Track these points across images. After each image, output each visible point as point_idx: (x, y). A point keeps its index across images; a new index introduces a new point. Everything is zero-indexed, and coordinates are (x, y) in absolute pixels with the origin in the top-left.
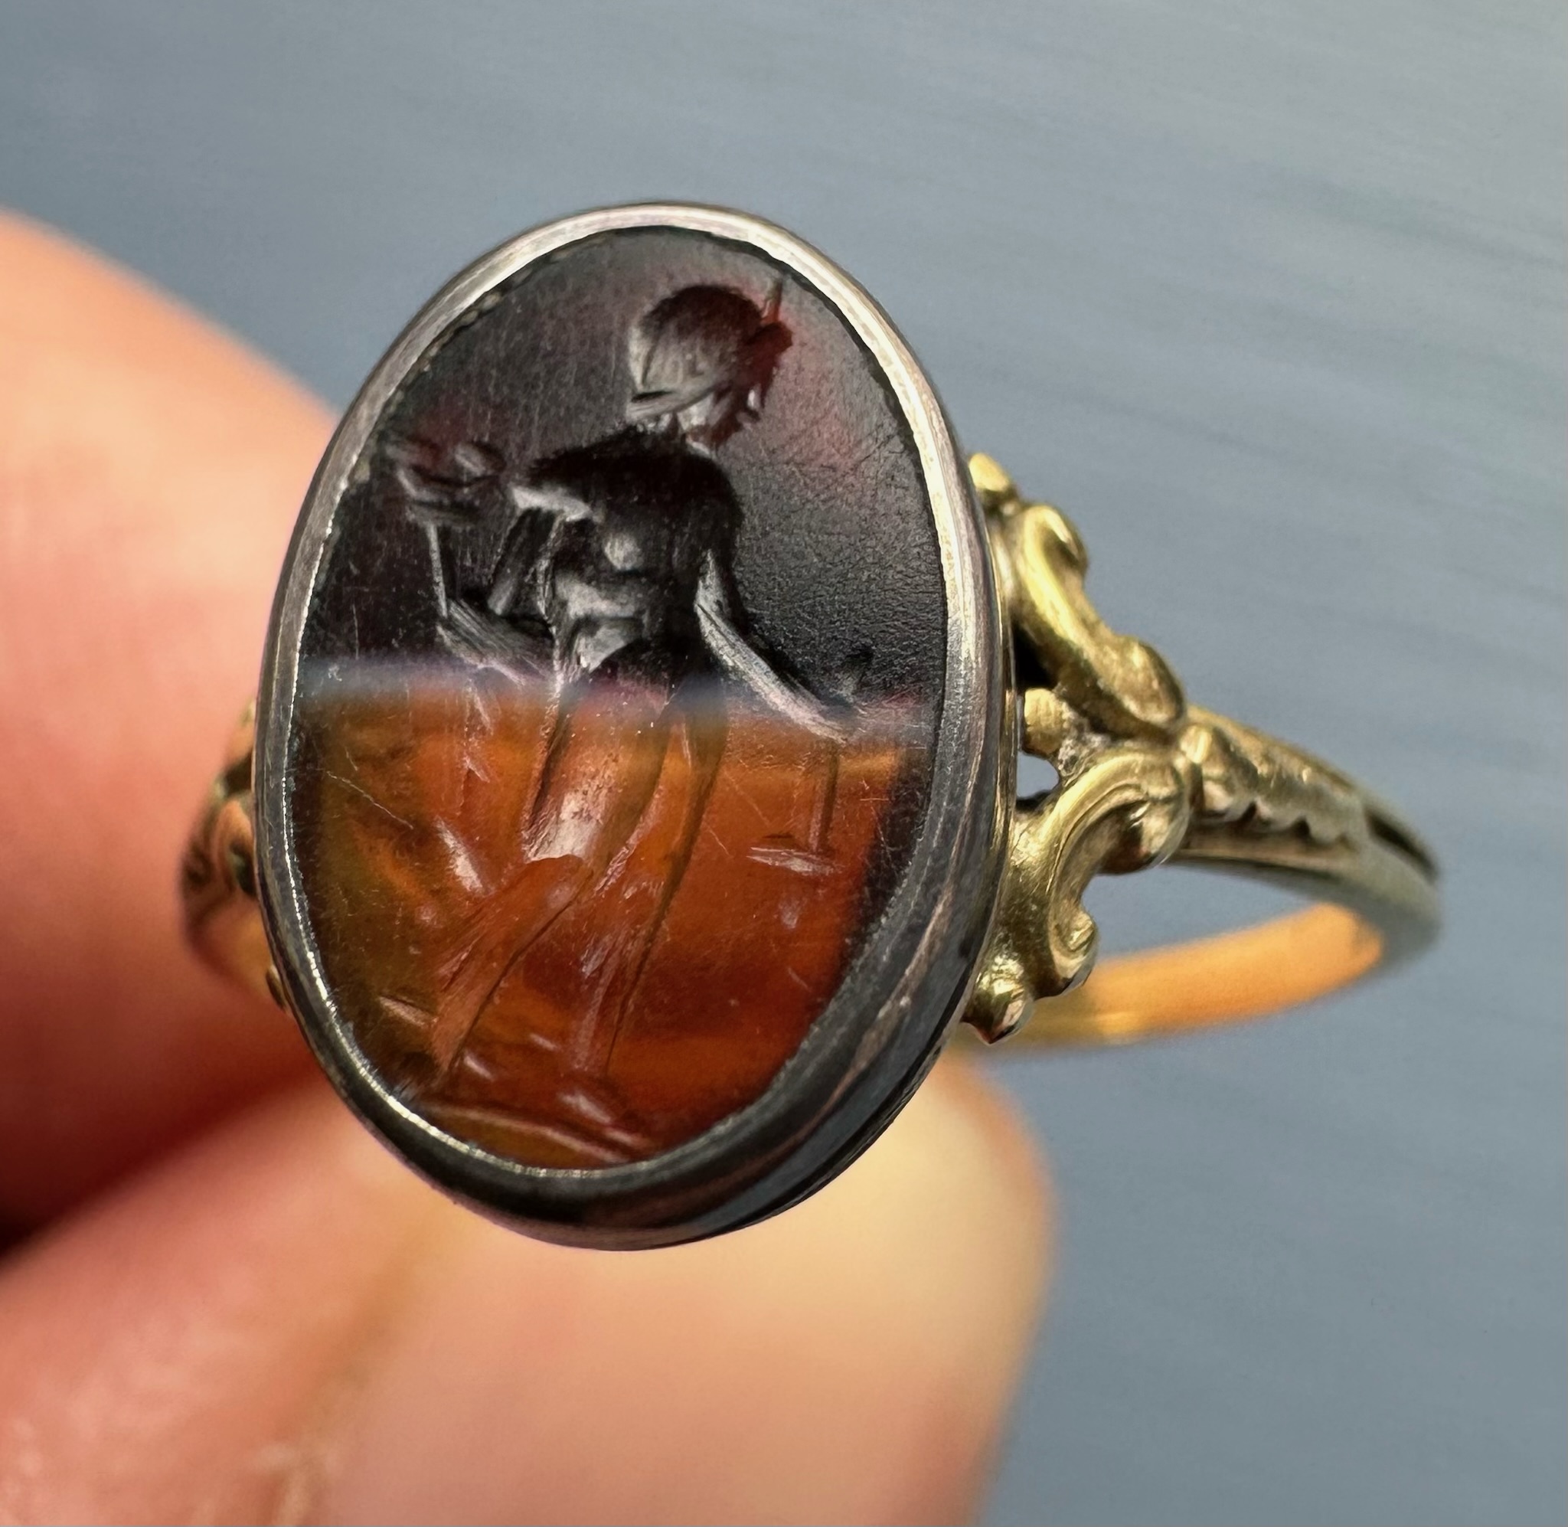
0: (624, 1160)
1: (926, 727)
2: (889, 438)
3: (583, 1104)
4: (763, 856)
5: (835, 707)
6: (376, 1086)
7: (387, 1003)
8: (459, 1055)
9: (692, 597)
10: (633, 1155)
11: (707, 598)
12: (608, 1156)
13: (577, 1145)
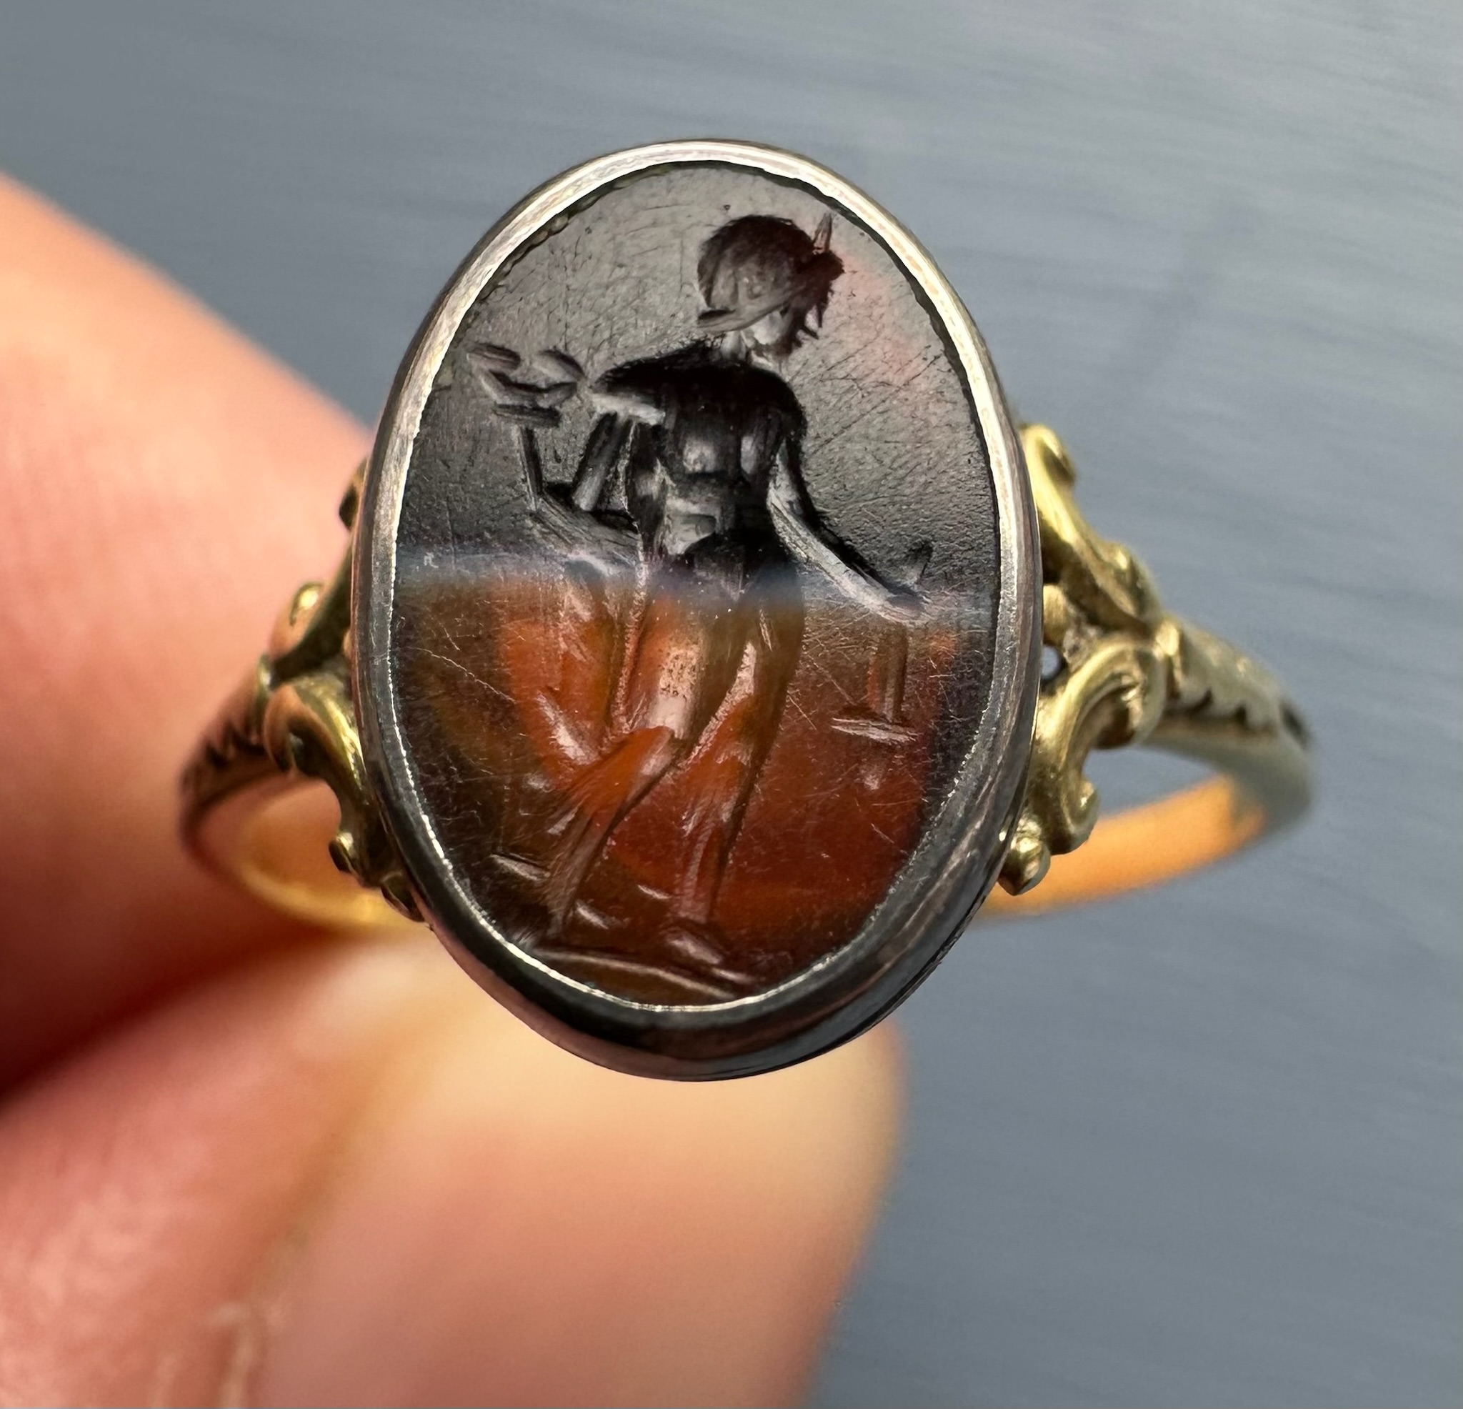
0: (731, 996)
1: (985, 613)
2: (936, 358)
3: (689, 947)
4: (845, 726)
5: (902, 594)
6: (498, 936)
7: (501, 861)
8: (572, 906)
9: (764, 495)
10: (741, 991)
11: (779, 496)
12: (717, 992)
13: (688, 984)
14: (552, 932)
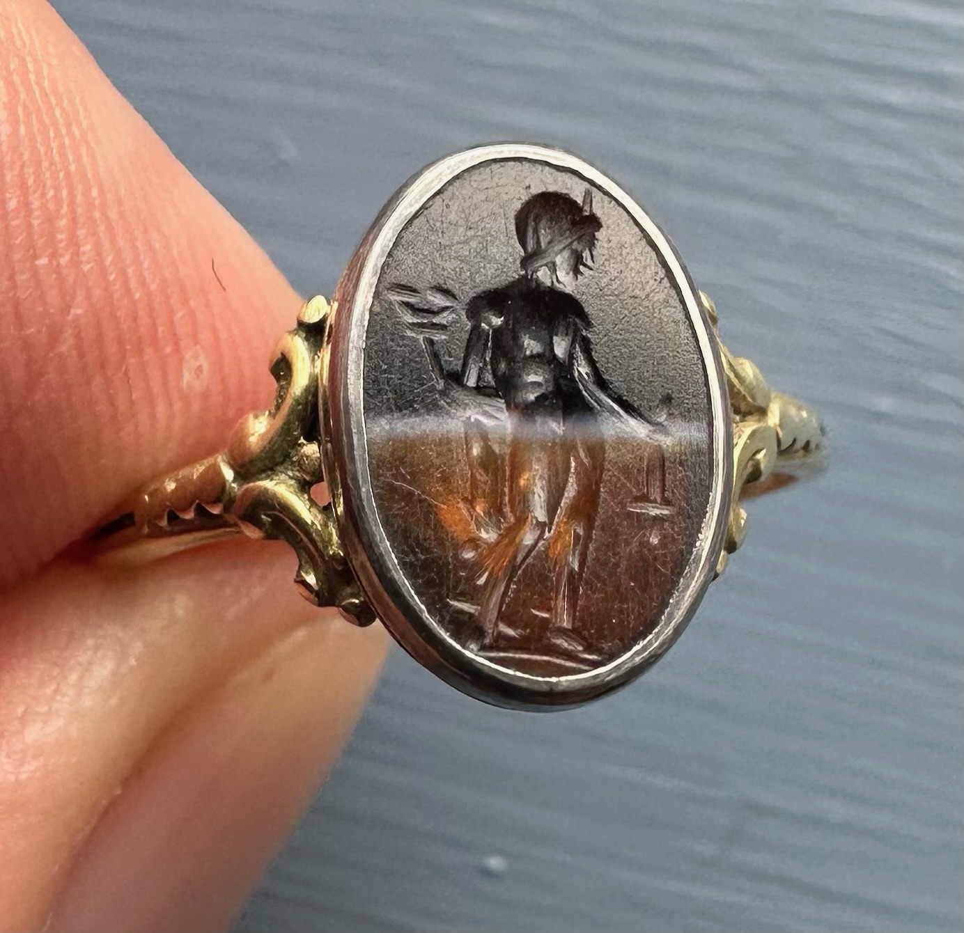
0: (590, 668)
1: (704, 435)
2: (663, 279)
4: (635, 509)
5: (658, 427)
6: (458, 647)
7: (452, 603)
8: (496, 625)
10: (596, 665)
12: (582, 667)
14: (487, 641)
